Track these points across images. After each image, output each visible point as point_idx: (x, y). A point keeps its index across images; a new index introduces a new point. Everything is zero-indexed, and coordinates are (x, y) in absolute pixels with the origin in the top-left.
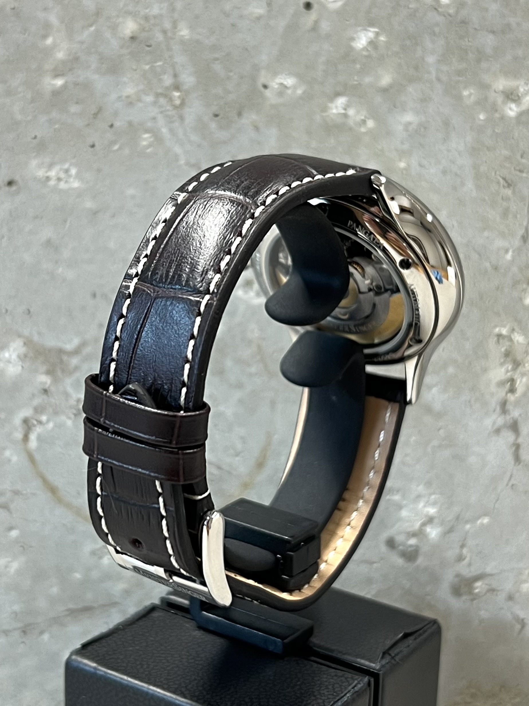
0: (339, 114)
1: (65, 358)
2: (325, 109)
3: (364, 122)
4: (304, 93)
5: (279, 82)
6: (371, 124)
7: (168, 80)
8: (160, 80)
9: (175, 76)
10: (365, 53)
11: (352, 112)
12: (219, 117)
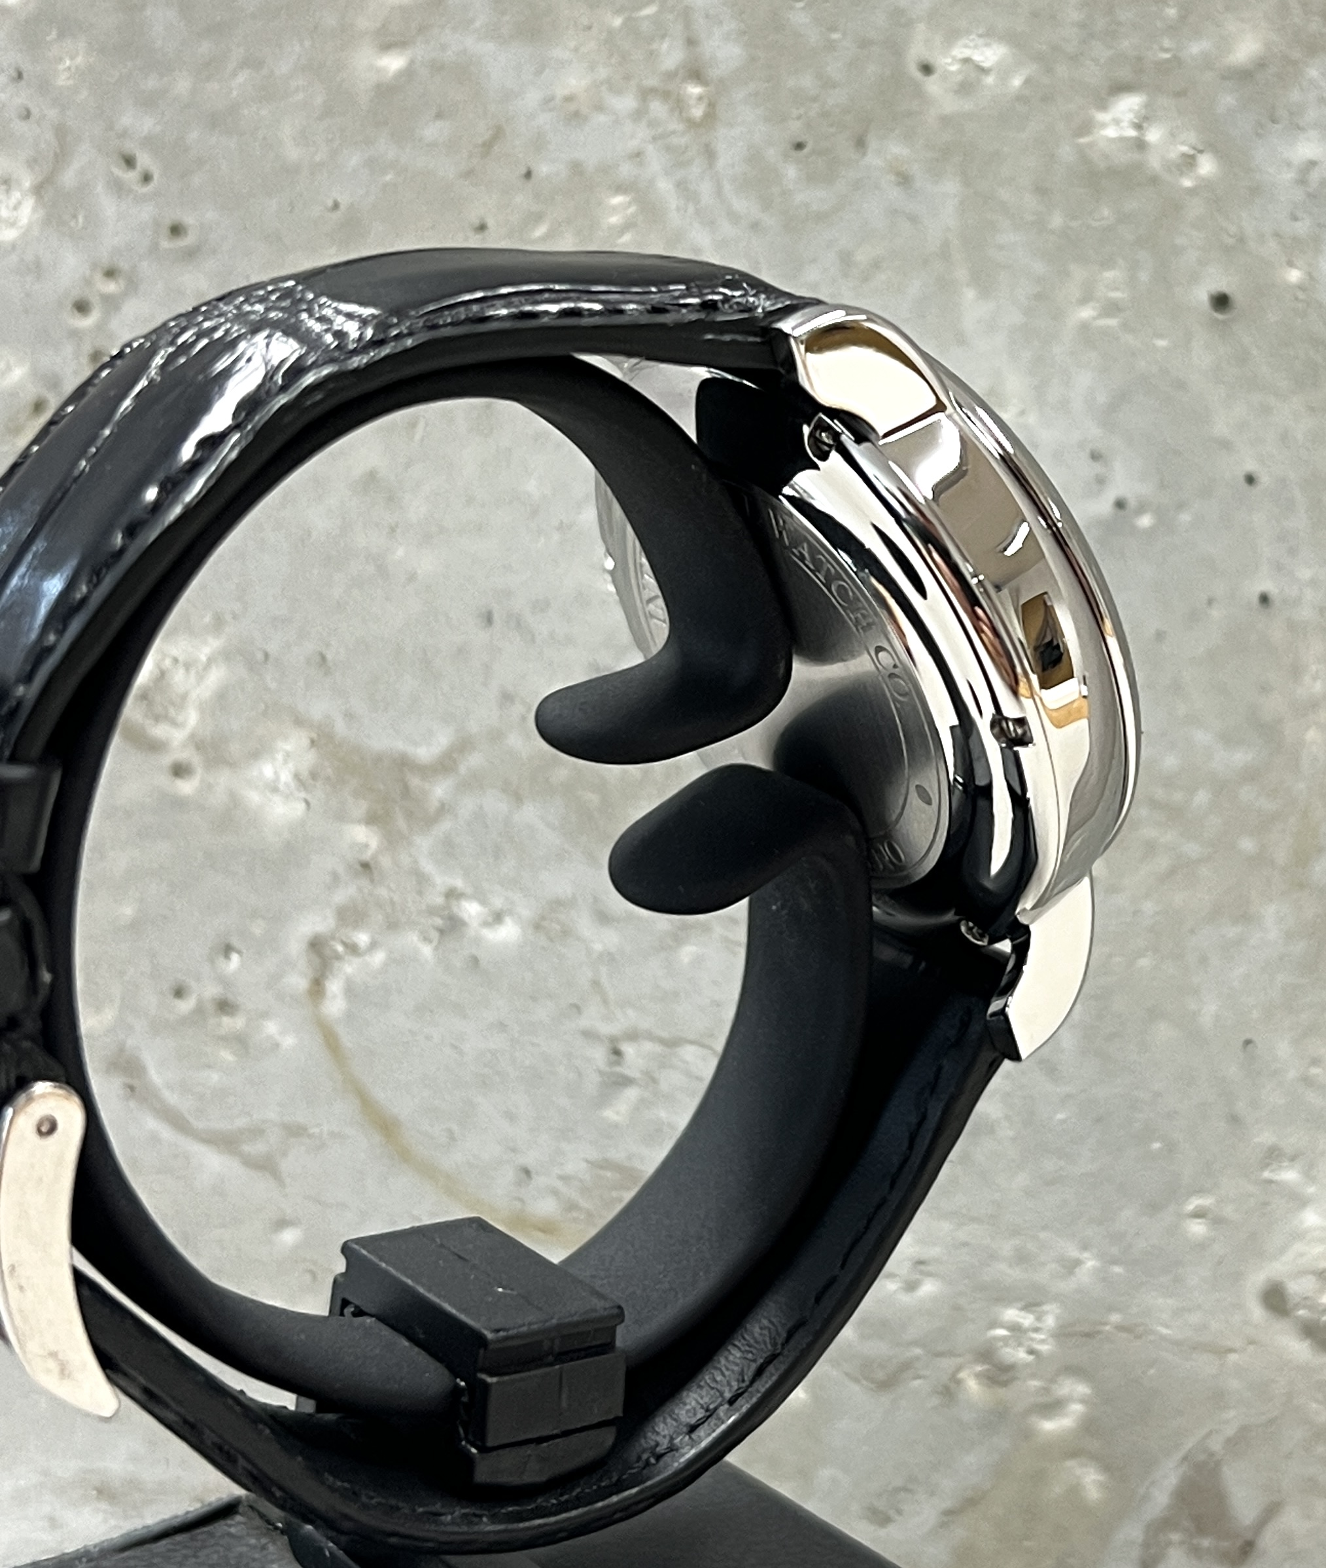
0: (1123, 140)
1: (415, 781)
2: (1086, 127)
3: (1189, 162)
4: (1028, 82)
5: (960, 56)
6: (1207, 166)
7: (671, 55)
8: (652, 55)
9: (691, 42)
11: (1154, 135)
12: (806, 151)
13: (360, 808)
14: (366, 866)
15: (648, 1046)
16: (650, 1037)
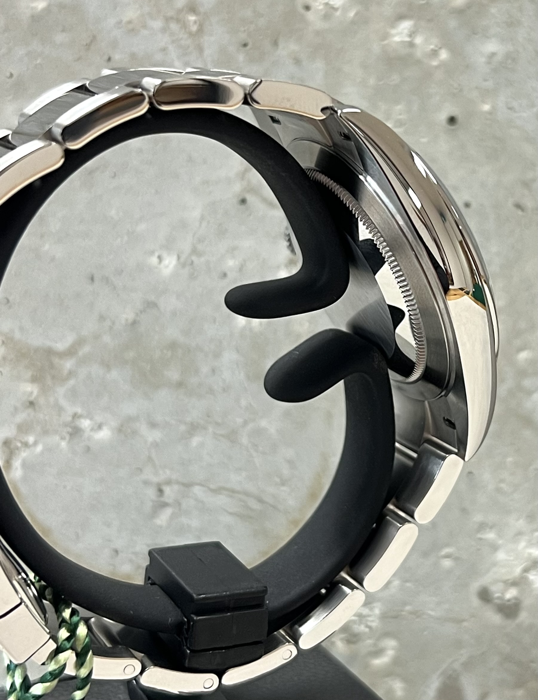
0: (403, 42)
2: (386, 36)
3: (435, 53)
4: (357, 15)
6: (444, 55)
11: (418, 40)
12: (248, 47)
13: (29, 374)
14: (32, 404)
15: (176, 487)
16: (178, 483)
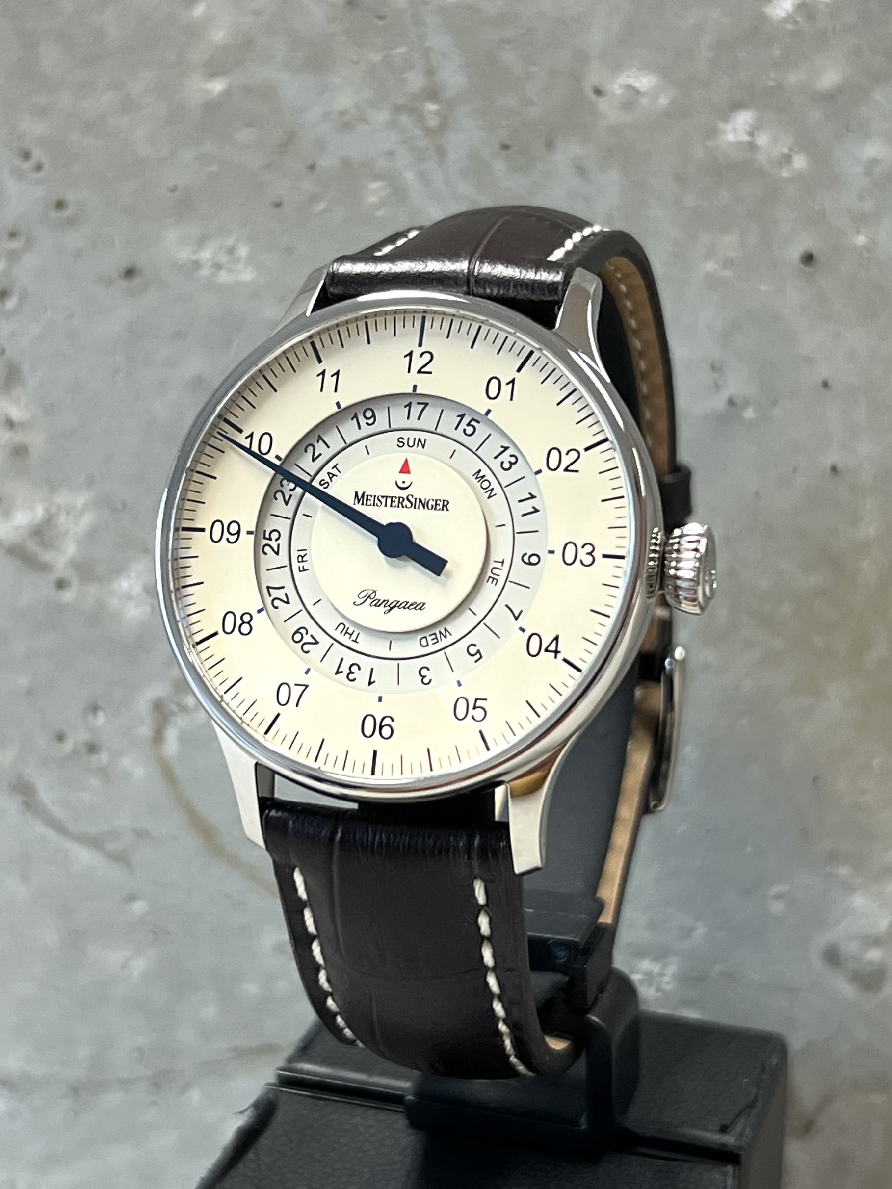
0: (739, 144)
2: (712, 132)
3: (787, 160)
4: (673, 102)
5: (625, 83)
6: (800, 162)
7: (416, 81)
8: (402, 82)
9: (430, 72)
10: (790, 27)
11: (762, 140)
12: (511, 150)
